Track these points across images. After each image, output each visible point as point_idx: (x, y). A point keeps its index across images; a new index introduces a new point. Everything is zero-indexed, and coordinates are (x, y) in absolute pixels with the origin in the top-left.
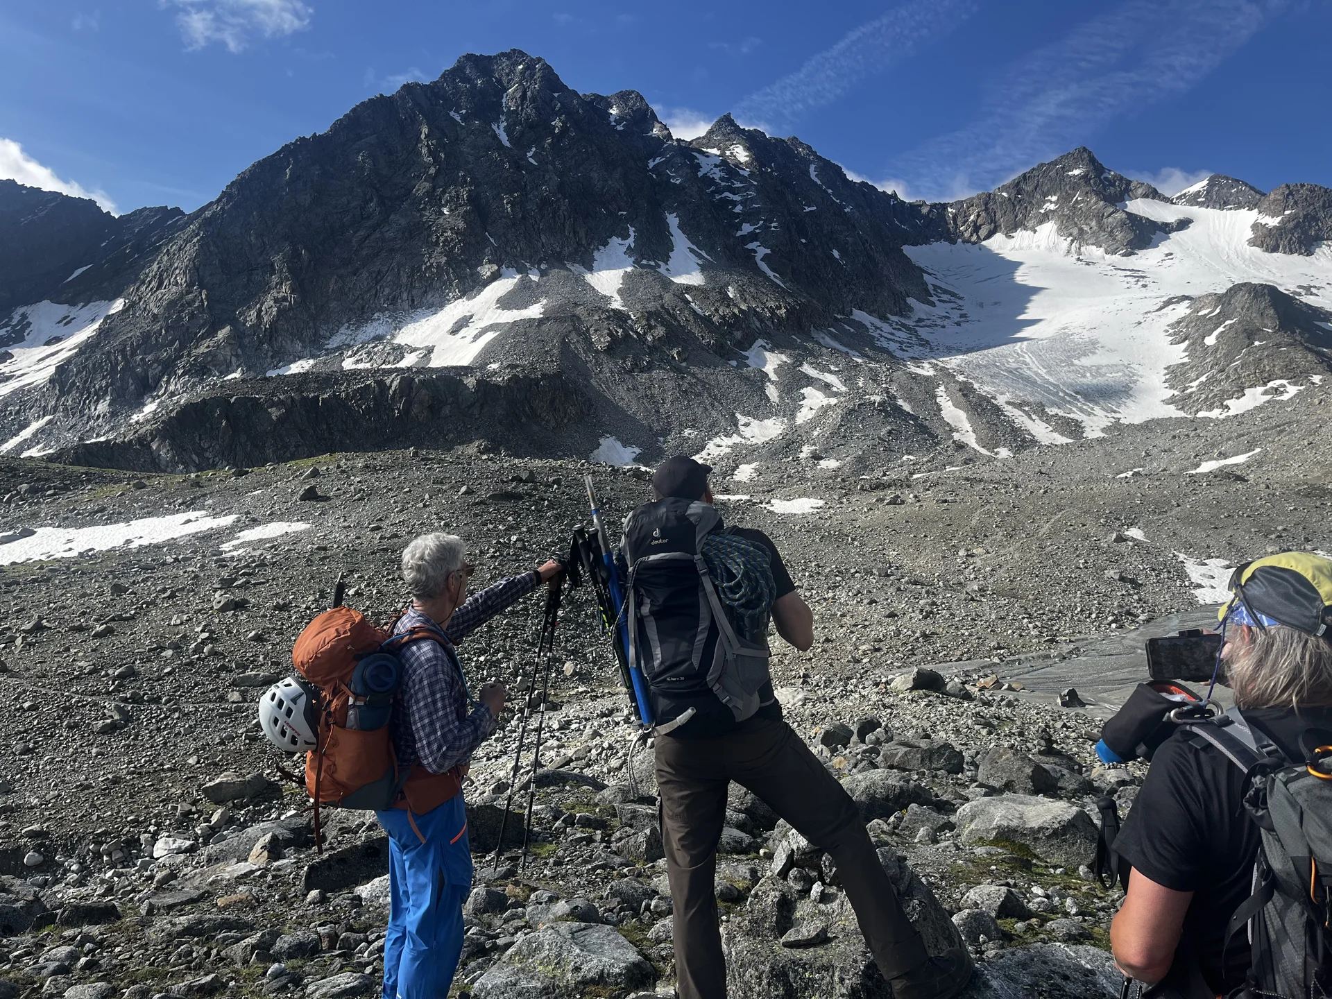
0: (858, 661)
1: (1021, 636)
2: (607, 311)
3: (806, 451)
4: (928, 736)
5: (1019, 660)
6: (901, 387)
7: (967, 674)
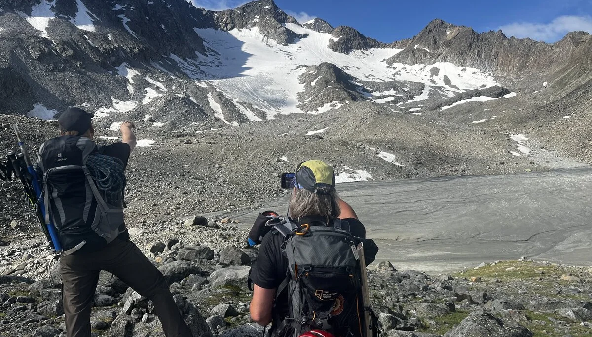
0: (169, 214)
1: (239, 200)
2: (39, 38)
3: (147, 118)
4: (199, 245)
5: (238, 210)
6: (192, 91)
7: (217, 217)
